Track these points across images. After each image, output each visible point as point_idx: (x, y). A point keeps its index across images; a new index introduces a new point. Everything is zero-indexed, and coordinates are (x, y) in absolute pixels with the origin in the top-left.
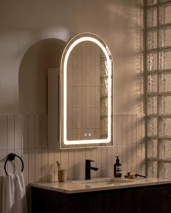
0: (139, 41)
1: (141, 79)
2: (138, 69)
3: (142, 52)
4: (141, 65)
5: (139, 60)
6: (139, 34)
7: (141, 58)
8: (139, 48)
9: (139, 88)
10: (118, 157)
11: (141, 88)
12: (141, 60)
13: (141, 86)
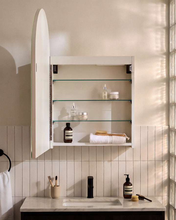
0: (159, 41)
1: (163, 85)
2: (158, 74)
3: (165, 54)
4: (162, 69)
5: (160, 63)
6: (160, 33)
7: (162, 61)
8: (159, 49)
9: (160, 96)
10: (128, 175)
11: (162, 96)
12: (162, 64)
13: (162, 93)
